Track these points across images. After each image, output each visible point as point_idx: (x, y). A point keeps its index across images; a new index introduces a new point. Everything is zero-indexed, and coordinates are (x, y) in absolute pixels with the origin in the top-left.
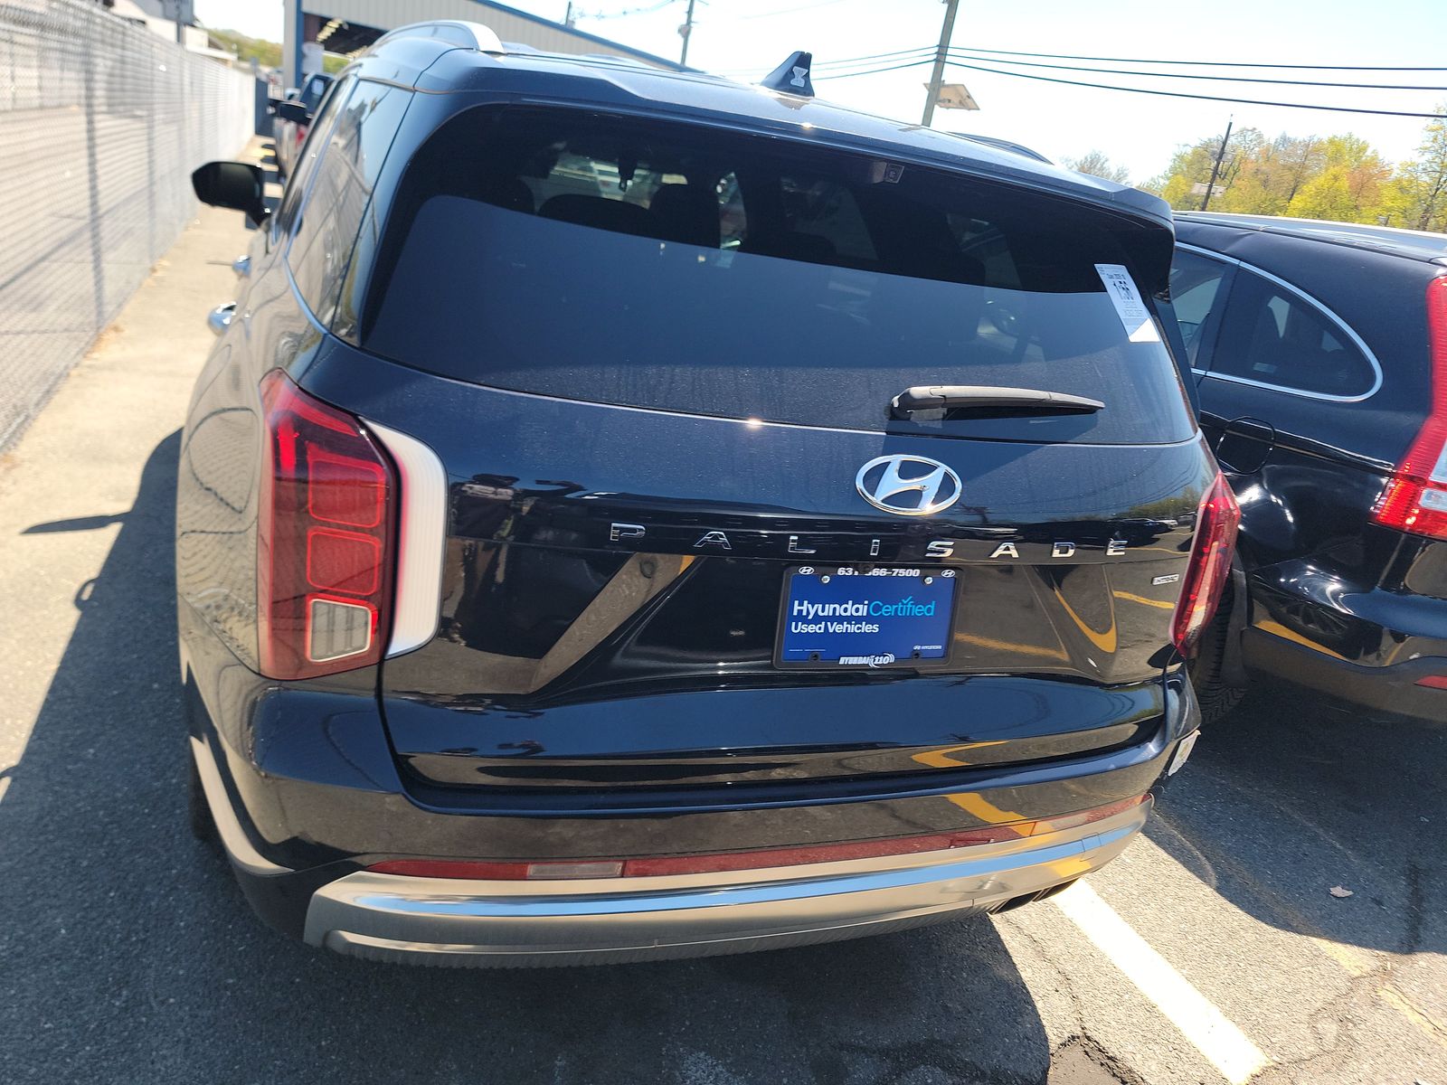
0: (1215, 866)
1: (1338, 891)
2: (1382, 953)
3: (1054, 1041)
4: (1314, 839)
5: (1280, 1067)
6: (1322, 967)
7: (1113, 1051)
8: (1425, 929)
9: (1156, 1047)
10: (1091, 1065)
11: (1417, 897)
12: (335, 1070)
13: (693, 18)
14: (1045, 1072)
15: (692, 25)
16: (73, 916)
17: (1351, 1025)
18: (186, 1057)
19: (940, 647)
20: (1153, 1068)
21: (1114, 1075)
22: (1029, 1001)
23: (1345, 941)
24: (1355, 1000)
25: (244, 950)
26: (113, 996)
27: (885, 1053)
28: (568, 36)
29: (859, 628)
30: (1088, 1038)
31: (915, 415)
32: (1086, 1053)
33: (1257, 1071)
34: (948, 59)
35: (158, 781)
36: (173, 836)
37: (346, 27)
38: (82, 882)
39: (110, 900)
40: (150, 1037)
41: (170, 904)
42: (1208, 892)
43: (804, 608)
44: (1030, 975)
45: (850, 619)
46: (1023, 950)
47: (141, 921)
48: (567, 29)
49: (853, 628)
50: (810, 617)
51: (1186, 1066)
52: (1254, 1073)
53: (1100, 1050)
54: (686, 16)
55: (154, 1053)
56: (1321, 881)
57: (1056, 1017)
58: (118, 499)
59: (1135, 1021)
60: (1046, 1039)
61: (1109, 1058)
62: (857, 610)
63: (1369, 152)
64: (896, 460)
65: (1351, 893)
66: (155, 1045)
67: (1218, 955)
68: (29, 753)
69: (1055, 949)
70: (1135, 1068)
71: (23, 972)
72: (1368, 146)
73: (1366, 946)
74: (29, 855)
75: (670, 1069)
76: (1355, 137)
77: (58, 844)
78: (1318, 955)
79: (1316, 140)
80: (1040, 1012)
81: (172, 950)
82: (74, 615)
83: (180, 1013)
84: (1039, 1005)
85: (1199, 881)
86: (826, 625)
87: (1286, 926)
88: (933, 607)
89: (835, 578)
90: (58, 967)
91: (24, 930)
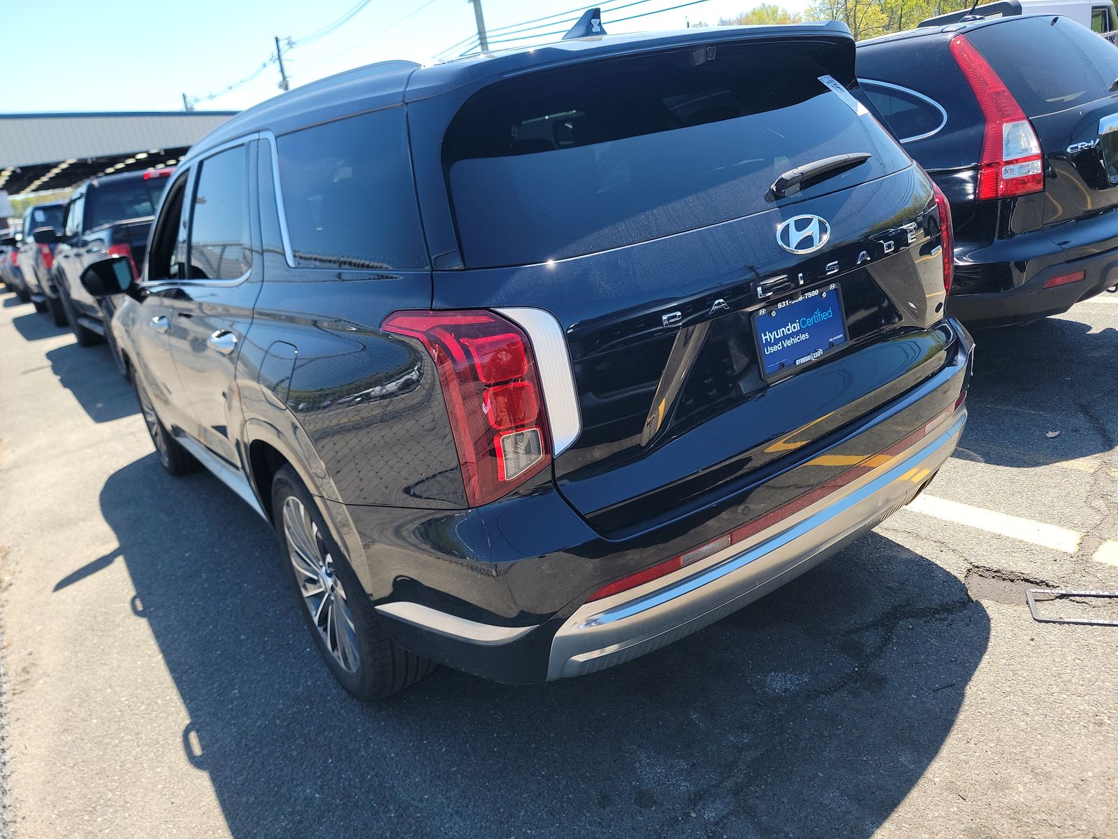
0: (975, 451)
1: (1050, 434)
2: (1097, 455)
3: (961, 577)
4: (1017, 414)
5: (1089, 534)
6: (1072, 476)
7: (995, 567)
8: (1110, 433)
9: (1017, 554)
10: (988, 581)
11: (1094, 419)
12: (564, 782)
13: (287, 74)
14: (967, 595)
15: (288, 79)
16: (316, 784)
17: (1109, 497)
18: (465, 820)
19: (841, 335)
20: (1023, 565)
21: (1004, 579)
22: (930, 564)
23: (1074, 458)
24: (1101, 484)
25: (446, 749)
26: (385, 813)
27: (874, 625)
28: (191, 119)
29: (799, 339)
30: (977, 567)
31: (787, 191)
32: (981, 576)
33: (1079, 541)
34: (489, 40)
35: (299, 687)
36: (339, 713)
37: (19, 171)
38: (303, 763)
39: (332, 765)
40: (431, 822)
41: (373, 748)
42: (982, 466)
43: (768, 337)
44: (921, 550)
45: (793, 335)
46: (906, 539)
47: (364, 766)
48: (189, 113)
49: (796, 340)
50: (772, 341)
51: (1040, 556)
52: (1078, 543)
53: (987, 570)
54: (280, 74)
55: (442, 829)
56: (1037, 433)
57: (952, 564)
58: (104, 543)
59: (995, 547)
60: (956, 577)
61: (995, 572)
62: (794, 328)
63: (780, 13)
64: (791, 221)
65: (1058, 432)
66: (438, 825)
67: (1013, 494)
68: (192, 712)
69: (924, 531)
70: (1014, 570)
71: (312, 830)
72: (778, 8)
73: (1087, 455)
74: (250, 767)
75: (761, 689)
76: (767, 5)
77: (265, 751)
78: (1065, 472)
79: (744, 16)
80: (942, 566)
81: (399, 771)
82: (143, 623)
83: (439, 800)
84: (938, 563)
85: (972, 463)
86: (782, 343)
87: (1037, 464)
88: (830, 311)
89: (778, 311)
90: (333, 815)
91: (290, 807)
